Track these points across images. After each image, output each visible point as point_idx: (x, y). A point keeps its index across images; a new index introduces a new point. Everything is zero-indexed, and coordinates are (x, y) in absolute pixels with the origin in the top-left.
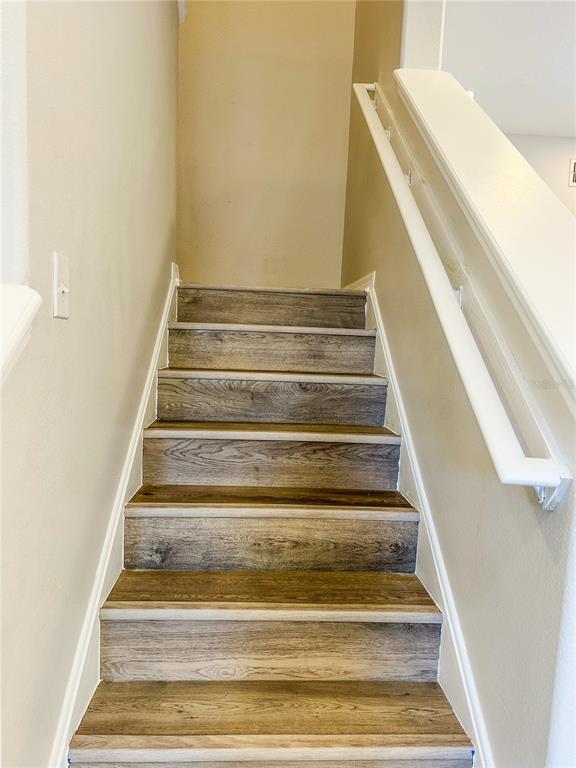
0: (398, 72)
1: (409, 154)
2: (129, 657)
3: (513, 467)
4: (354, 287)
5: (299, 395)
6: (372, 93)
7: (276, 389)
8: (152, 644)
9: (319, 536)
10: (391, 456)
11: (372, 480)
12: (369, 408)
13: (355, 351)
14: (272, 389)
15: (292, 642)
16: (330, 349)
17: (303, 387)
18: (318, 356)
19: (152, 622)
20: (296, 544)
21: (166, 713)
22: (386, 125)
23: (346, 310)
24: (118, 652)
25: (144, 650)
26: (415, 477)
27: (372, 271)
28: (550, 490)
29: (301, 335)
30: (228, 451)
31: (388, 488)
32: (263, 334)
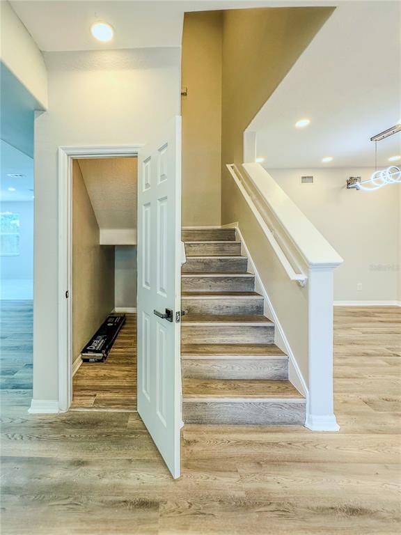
0: (243, 165)
1: (250, 190)
2: (186, 336)
3: (293, 276)
4: (230, 226)
5: (219, 263)
6: (232, 167)
7: (212, 262)
8: (193, 333)
9: (234, 304)
10: (251, 281)
11: (247, 289)
12: (242, 266)
13: (235, 248)
14: (211, 261)
15: (232, 332)
16: (226, 248)
17: (220, 260)
18: (223, 250)
19: (193, 327)
20: (227, 307)
21: (200, 349)
22: (240, 179)
23: (229, 235)
24: (183, 334)
25: (191, 335)
26: (260, 285)
27: (236, 221)
28: (303, 281)
29: (216, 244)
30: (201, 281)
31: (252, 290)
32: (204, 244)
